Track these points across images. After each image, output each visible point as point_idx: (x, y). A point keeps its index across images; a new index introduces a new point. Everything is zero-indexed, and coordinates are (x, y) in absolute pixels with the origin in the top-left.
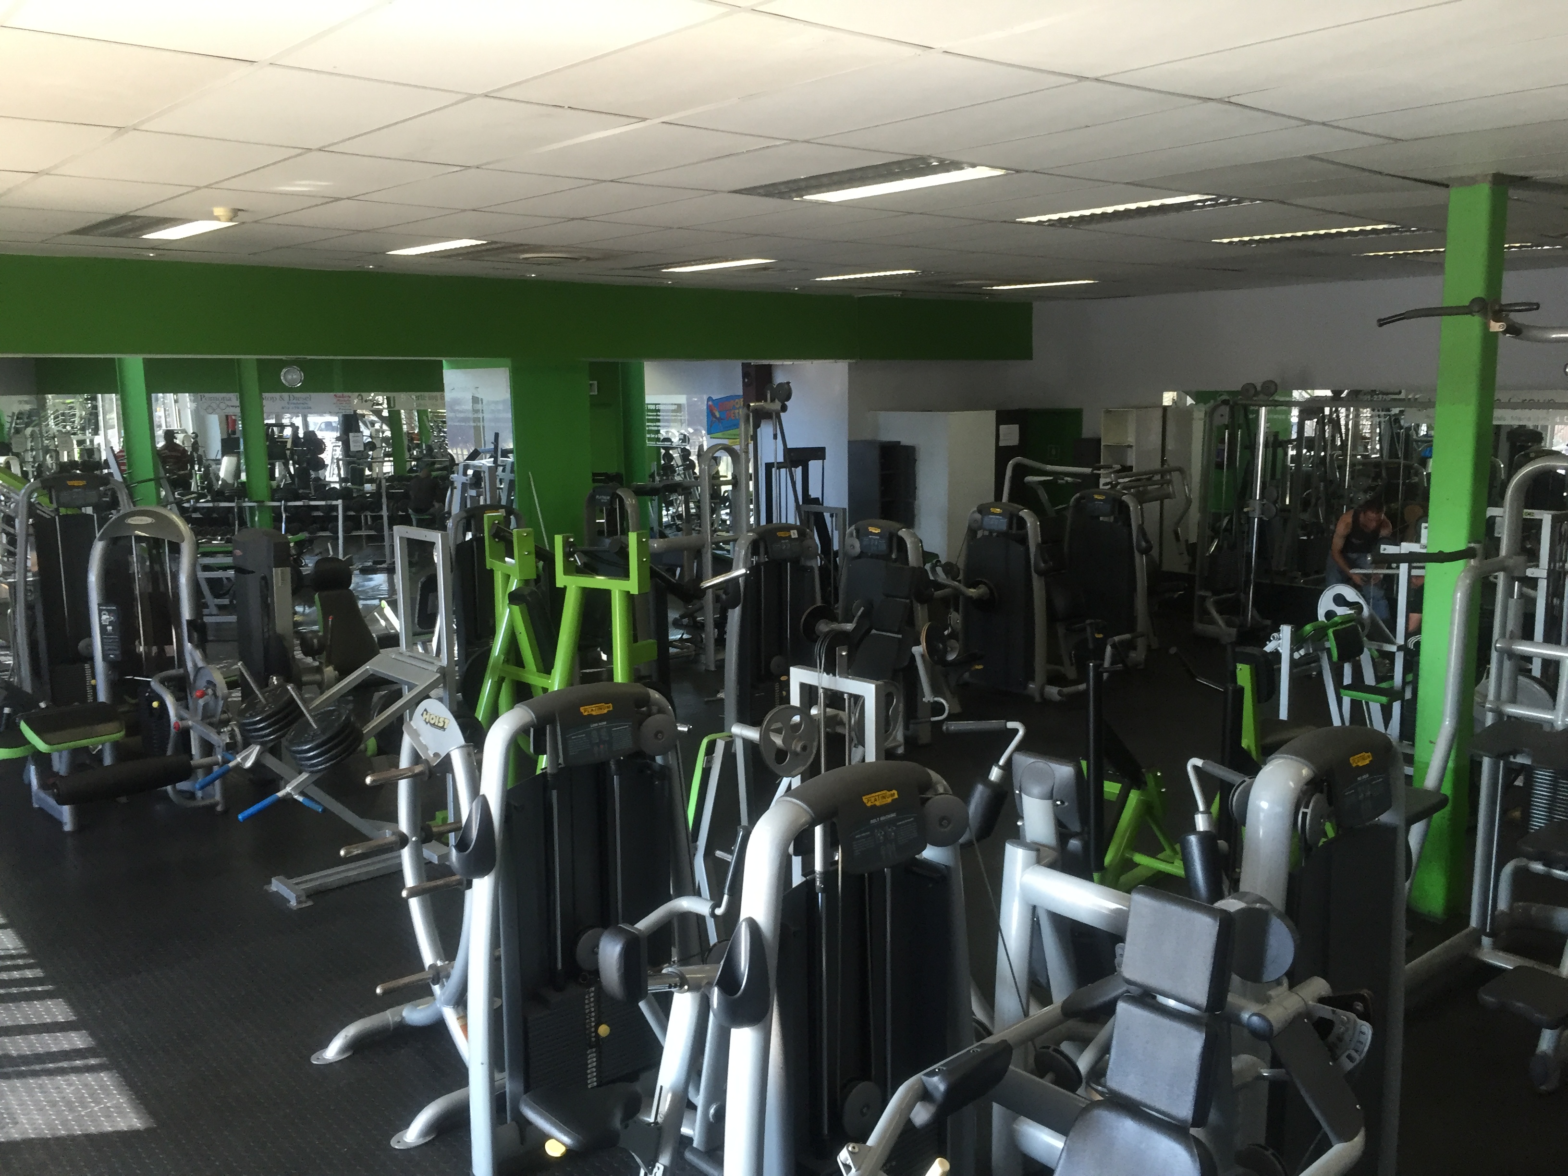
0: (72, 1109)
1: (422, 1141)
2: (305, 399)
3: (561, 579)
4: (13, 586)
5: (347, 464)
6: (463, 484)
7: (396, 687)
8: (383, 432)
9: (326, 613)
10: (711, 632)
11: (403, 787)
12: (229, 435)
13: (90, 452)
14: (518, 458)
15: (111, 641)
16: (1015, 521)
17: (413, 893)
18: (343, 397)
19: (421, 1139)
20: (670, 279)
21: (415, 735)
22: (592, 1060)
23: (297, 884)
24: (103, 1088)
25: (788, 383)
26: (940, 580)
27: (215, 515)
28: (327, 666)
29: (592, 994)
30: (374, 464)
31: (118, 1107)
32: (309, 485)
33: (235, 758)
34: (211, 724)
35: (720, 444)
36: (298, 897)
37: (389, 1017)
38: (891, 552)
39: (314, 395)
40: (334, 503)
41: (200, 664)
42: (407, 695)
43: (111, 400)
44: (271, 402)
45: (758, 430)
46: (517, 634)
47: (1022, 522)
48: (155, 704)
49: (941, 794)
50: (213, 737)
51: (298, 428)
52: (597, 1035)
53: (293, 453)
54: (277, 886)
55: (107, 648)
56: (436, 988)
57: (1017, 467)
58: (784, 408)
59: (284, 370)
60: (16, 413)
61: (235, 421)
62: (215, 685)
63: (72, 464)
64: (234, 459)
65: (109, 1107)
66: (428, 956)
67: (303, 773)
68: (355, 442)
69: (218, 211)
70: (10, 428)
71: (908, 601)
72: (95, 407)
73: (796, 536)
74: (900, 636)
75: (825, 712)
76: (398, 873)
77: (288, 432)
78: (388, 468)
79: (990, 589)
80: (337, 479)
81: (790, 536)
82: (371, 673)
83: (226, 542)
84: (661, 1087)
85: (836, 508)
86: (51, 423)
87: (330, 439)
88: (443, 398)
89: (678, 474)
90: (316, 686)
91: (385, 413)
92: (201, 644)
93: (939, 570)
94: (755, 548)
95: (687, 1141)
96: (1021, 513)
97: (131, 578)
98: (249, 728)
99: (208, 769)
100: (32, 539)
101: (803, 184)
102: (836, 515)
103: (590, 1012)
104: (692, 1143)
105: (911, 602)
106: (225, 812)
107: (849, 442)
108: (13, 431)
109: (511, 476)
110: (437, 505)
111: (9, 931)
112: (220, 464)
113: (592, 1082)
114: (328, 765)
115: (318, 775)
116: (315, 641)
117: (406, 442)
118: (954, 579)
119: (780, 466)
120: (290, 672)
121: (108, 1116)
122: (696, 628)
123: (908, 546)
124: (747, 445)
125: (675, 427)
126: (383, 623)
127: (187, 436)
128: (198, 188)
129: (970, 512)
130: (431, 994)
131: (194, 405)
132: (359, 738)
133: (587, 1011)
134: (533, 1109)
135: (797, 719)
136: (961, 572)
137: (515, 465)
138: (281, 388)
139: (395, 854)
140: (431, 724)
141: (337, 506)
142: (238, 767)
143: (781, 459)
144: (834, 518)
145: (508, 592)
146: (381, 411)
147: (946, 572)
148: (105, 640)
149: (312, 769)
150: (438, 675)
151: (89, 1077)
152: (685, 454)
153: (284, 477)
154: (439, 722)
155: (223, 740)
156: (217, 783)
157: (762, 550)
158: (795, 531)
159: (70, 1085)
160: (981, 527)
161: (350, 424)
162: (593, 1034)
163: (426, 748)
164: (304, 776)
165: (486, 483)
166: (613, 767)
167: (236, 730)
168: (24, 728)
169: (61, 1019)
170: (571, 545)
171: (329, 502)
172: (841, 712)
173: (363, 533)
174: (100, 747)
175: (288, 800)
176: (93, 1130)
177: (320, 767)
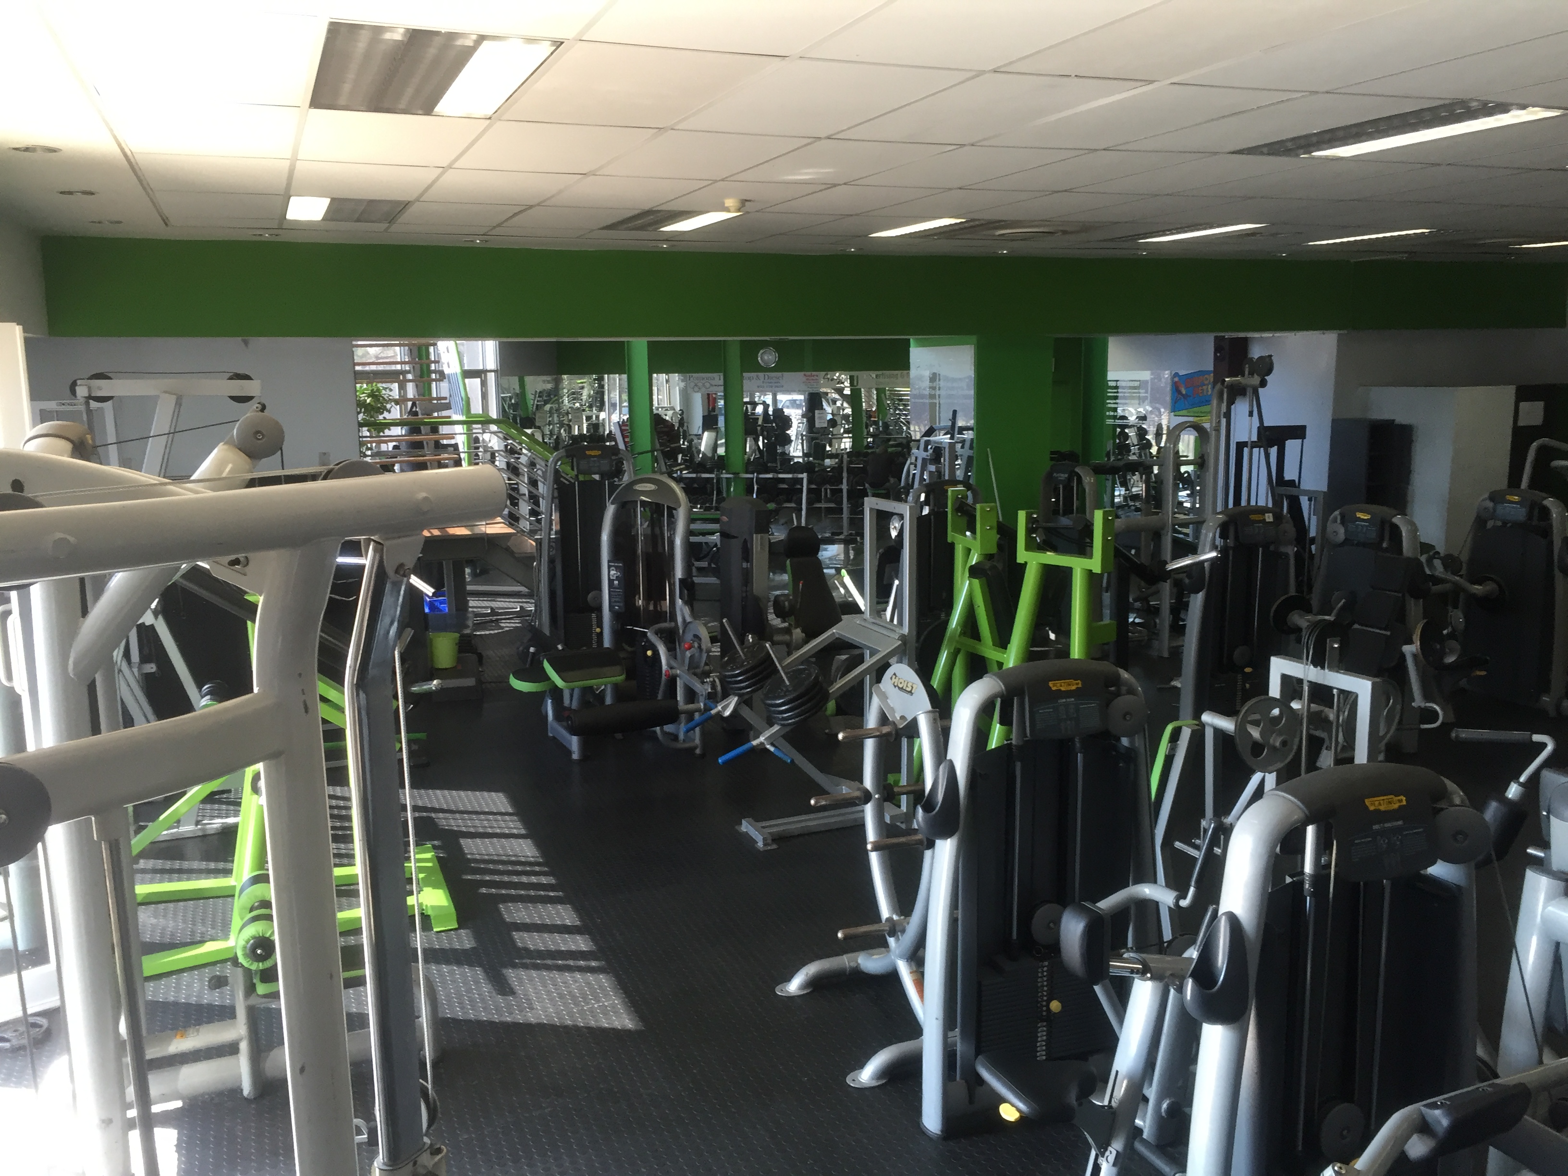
0: (577, 1004)
1: (875, 1083)
2: (778, 378)
3: (1022, 555)
4: (539, 542)
5: (811, 440)
6: (924, 459)
7: (857, 652)
8: (843, 410)
9: (795, 578)
10: (1165, 619)
11: (869, 747)
12: (709, 412)
13: (595, 427)
14: (979, 434)
15: (616, 594)
16: (1536, 512)
17: (875, 849)
18: (811, 376)
19: (874, 1081)
20: (1145, 250)
21: (884, 697)
22: (1042, 1035)
23: (763, 827)
24: (601, 987)
25: (1270, 356)
26: (1437, 574)
27: (696, 485)
28: (796, 628)
29: (1045, 969)
30: (833, 440)
31: (613, 1006)
32: (776, 459)
33: (716, 707)
34: (695, 674)
35: (1186, 422)
36: (764, 839)
37: (845, 961)
38: (1382, 539)
39: (786, 374)
40: (800, 476)
41: (689, 619)
42: (869, 661)
43: (615, 380)
44: (750, 380)
45: (1233, 407)
46: (976, 607)
47: (1545, 512)
48: (649, 653)
49: (1457, 806)
50: (698, 686)
51: (769, 405)
52: (1049, 1010)
53: (763, 427)
54: (746, 826)
55: (613, 600)
56: (891, 941)
57: (1541, 449)
58: (1263, 384)
59: (761, 351)
60: (538, 391)
61: (715, 400)
62: (700, 639)
63: (581, 436)
64: (713, 434)
65: (606, 1006)
66: (885, 910)
67: (776, 725)
68: (820, 418)
69: (730, 202)
70: (533, 405)
71: (1400, 595)
72: (602, 386)
73: (1271, 520)
74: (1388, 633)
75: (1309, 706)
76: (861, 827)
77: (760, 409)
78: (846, 444)
79: (1499, 586)
80: (801, 454)
81: (1264, 520)
82: (837, 636)
83: (705, 510)
84: (1117, 1072)
85: (1314, 491)
86: (566, 400)
87: (795, 415)
88: (908, 374)
89: (1134, 454)
90: (785, 646)
91: (847, 391)
92: (690, 602)
93: (1437, 563)
94: (1224, 530)
95: (1139, 1131)
96: (1545, 502)
97: (634, 539)
98: (730, 680)
99: (690, 715)
100: (557, 501)
101: (1314, 139)
102: (1315, 498)
103: (1043, 986)
104: (1142, 1135)
105: (1403, 595)
106: (703, 756)
107: (1333, 421)
108: (535, 407)
109: (970, 453)
110: (892, 480)
111: (529, 841)
112: (701, 439)
113: (1041, 1055)
114: (797, 719)
115: (788, 729)
116: (787, 603)
117: (865, 419)
118: (1455, 573)
119: (1254, 445)
120: (763, 631)
121: (606, 1013)
122: (1151, 612)
123: (1404, 534)
124: (1219, 422)
125: (1132, 405)
126: (842, 591)
127: (675, 413)
128: (716, 181)
129: (1481, 499)
130: (886, 945)
131: (682, 385)
132: (826, 697)
133: (1039, 984)
134: (988, 1070)
135: (1276, 712)
136: (1464, 565)
137: (975, 441)
138: (758, 368)
139: (859, 808)
140: (899, 688)
141: (802, 479)
142: (719, 714)
143: (1255, 438)
144: (1313, 502)
145: (968, 565)
146: (843, 389)
147: (1446, 566)
148: (612, 593)
149: (782, 722)
150: (900, 642)
151: (590, 977)
152: (1142, 433)
153: (754, 451)
154: (907, 686)
155: (706, 690)
156: (697, 730)
157: (1232, 533)
158: (1271, 515)
159: (575, 981)
160: (1493, 516)
161: (814, 402)
162: (1044, 1008)
163: (893, 710)
164: (776, 728)
165: (945, 460)
166: (1078, 745)
167: (717, 681)
168: (546, 666)
169: (568, 922)
170: (1035, 521)
171: (796, 475)
172: (1327, 710)
173: (823, 505)
174: (603, 687)
175: (762, 750)
176: (593, 1023)
177: (790, 721)
